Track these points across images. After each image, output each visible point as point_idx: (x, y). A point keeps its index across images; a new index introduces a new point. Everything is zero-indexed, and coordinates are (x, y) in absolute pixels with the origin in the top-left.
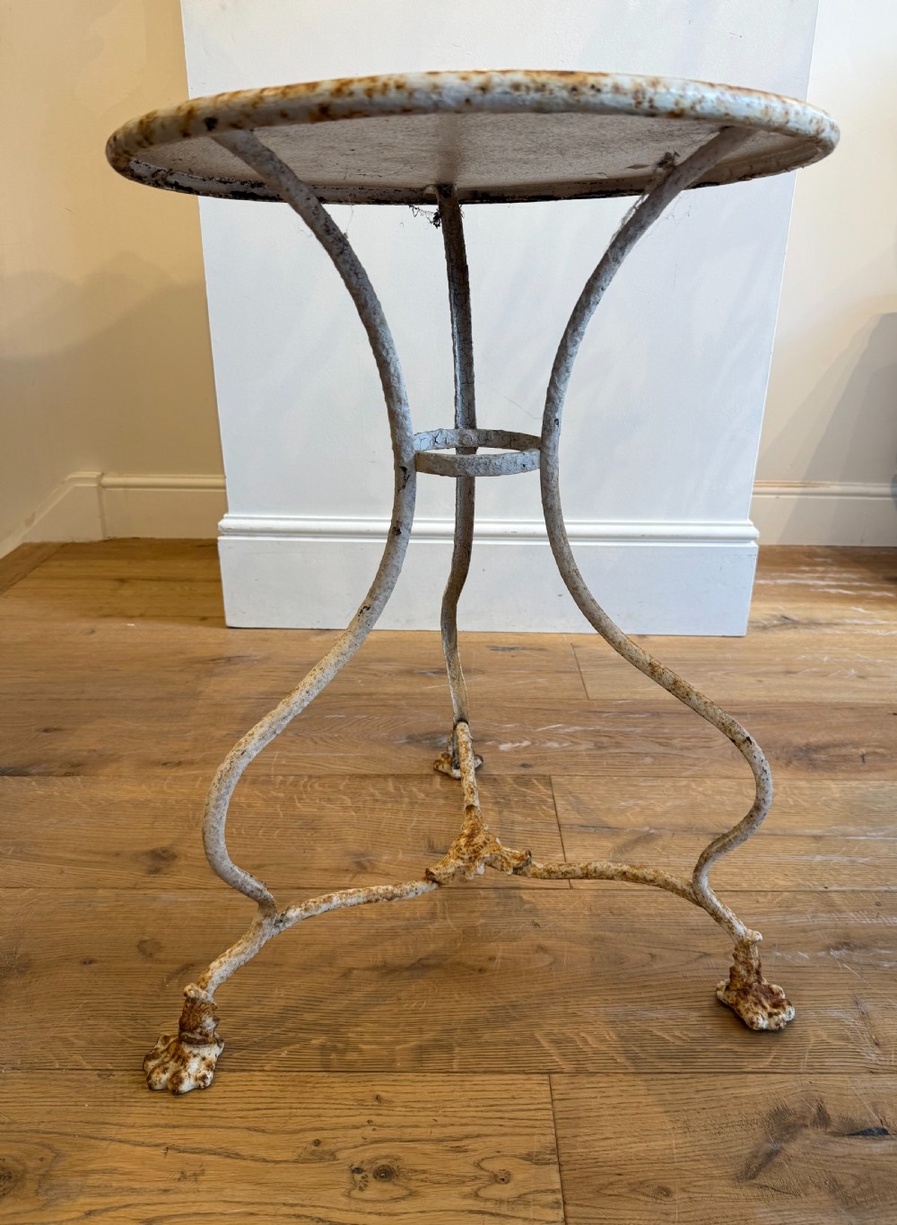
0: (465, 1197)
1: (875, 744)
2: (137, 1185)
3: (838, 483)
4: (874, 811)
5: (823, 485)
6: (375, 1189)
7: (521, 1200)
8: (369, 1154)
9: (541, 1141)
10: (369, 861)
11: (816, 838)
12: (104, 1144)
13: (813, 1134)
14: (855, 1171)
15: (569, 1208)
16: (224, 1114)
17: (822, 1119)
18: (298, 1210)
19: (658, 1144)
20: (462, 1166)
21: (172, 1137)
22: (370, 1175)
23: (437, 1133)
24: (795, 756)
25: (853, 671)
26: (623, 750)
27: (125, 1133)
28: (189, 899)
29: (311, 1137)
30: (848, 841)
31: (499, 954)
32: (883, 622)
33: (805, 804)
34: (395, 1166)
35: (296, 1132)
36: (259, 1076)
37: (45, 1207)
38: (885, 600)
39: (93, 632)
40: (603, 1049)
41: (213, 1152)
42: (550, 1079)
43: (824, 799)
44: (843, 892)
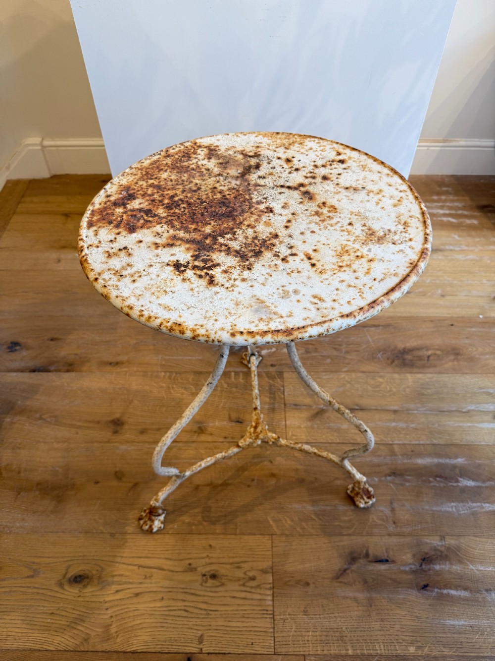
0: (240, 585)
1: (436, 347)
2: (131, 581)
3: (464, 139)
4: (425, 395)
5: (455, 141)
6: (211, 582)
7: (258, 586)
8: (208, 569)
9: (267, 564)
10: (204, 426)
11: (395, 411)
12: (117, 565)
13: (362, 561)
14: (373, 577)
15: (275, 590)
16: (156, 552)
17: (367, 555)
18: (185, 590)
19: (307, 565)
20: (239, 574)
21: (141, 562)
22: (208, 577)
23: (231, 560)
24: (397, 357)
25: (439, 291)
26: (318, 354)
27: (123, 560)
28: (133, 448)
29: (188, 562)
30: (408, 414)
31: (256, 478)
32: (465, 248)
33: (394, 390)
34: (217, 574)
35: (182, 560)
36: (167, 536)
37: (102, 589)
38: (471, 227)
39: (59, 261)
40: (292, 524)
41: (155, 568)
42: (272, 538)
43: (404, 386)
44: (399, 444)
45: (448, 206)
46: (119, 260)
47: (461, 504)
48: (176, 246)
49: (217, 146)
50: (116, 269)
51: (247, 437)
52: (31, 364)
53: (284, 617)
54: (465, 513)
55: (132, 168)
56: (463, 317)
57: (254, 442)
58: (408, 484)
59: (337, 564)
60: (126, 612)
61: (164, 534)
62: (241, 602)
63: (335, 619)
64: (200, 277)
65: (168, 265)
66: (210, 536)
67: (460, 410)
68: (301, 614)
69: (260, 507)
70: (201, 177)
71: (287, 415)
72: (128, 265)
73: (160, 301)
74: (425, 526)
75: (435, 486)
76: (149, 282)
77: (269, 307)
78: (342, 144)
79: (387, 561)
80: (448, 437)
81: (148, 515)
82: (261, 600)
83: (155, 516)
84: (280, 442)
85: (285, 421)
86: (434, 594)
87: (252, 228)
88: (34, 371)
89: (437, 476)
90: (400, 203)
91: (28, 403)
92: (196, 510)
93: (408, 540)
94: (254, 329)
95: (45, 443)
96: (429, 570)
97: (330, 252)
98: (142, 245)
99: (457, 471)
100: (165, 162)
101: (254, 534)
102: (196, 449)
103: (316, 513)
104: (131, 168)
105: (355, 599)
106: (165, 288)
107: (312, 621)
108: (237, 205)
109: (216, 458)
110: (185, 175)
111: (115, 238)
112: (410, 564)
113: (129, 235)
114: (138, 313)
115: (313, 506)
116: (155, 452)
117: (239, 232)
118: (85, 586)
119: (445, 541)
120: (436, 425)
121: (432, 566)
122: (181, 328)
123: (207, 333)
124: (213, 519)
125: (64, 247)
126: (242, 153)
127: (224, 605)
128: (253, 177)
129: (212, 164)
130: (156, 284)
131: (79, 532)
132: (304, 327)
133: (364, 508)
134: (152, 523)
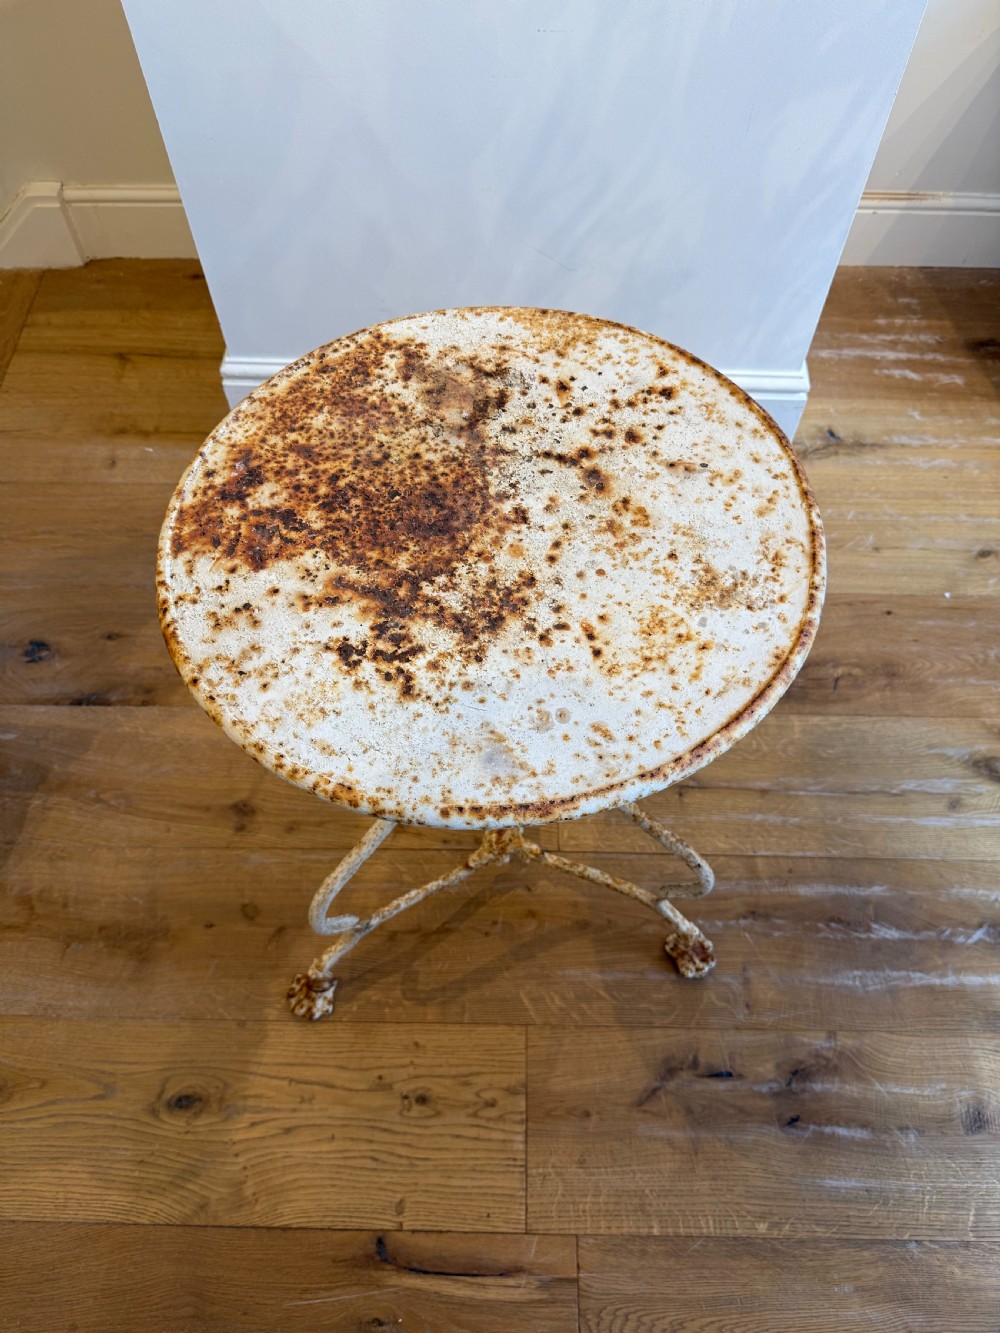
0: (469, 1116)
1: (853, 660)
2: (277, 1106)
3: (952, 194)
4: (822, 758)
5: (934, 197)
6: (417, 1110)
7: (501, 1118)
8: (412, 1086)
9: (516, 1078)
11: (764, 792)
12: (252, 1077)
13: (686, 1075)
14: (704, 1103)
15: (530, 1124)
16: (320, 1056)
17: (695, 1064)
18: (372, 1123)
19: (588, 1081)
20: (467, 1095)
21: (294, 1072)
22: (413, 1100)
23: (454, 1071)
25: (871, 539)
27: (262, 1070)
28: (272, 860)
29: (377, 1073)
30: (788, 796)
31: (500, 919)
32: (932, 441)
33: (765, 748)
34: (427, 1094)
35: (367, 1070)
36: (340, 1026)
37: (226, 1120)
38: (950, 393)
39: (113, 463)
40: (564, 1006)
41: (318, 1084)
42: (526, 1031)
43: (784, 741)
44: (767, 857)
45: (906, 342)
46: (235, 634)
47: (870, 974)
48: (343, 602)
49: (422, 345)
50: (232, 657)
51: (485, 850)
52: (72, 688)
53: (545, 1170)
54: (877, 991)
55: (255, 401)
56: (912, 596)
57: (498, 859)
58: (776, 934)
59: (642, 1079)
60: (271, 1160)
61: (333, 1021)
62: (470, 1145)
63: (632, 1175)
64: (388, 677)
65: (327, 648)
66: (416, 1027)
67: (887, 790)
68: (575, 1165)
69: (506, 975)
70: (391, 428)
72: (253, 648)
73: (315, 734)
74: (803, 1013)
75: (828, 938)
76: (292, 689)
77: (512, 750)
78: (671, 347)
79: (730, 1075)
80: (859, 845)
81: (305, 989)
82: (504, 1141)
83: (316, 992)
84: (546, 859)
86: (808, 1134)
87: (488, 559)
88: (78, 703)
89: (832, 920)
90: (772, 506)
91: (72, 768)
92: (391, 979)
93: (771, 1037)
94: (483, 802)
95: (110, 849)
96: (803, 1091)
97: (631, 622)
98: (279, 599)
99: (871, 911)
100: (317, 386)
101: (496, 1024)
103: (607, 986)
104: (252, 400)
105: (670, 1142)
106: (321, 705)
107: (592, 1178)
108: (460, 502)
109: (427, 890)
110: (360, 421)
111: (227, 582)
112: (770, 1081)
113: (253, 574)
114: (274, 762)
115: (602, 972)
116: (314, 903)
117: (462, 569)
118: (197, 1115)
119: (835, 1040)
120: (839, 820)
121: (808, 1084)
122: (352, 795)
123: (399, 808)
124: (422, 996)
125: (121, 432)
126: (472, 364)
127: (440, 1149)
128: (492, 428)
129: (410, 393)
130: (306, 693)
131: (182, 1018)
132: (572, 799)
133: (694, 979)
134: (311, 1004)
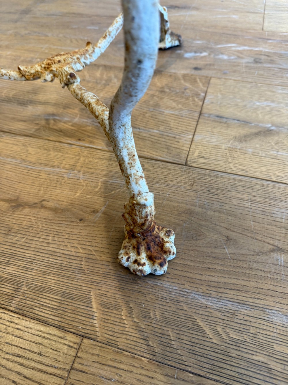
42: (80, 344)
71: (199, 127)
85: (194, 135)
102: (24, 145)
